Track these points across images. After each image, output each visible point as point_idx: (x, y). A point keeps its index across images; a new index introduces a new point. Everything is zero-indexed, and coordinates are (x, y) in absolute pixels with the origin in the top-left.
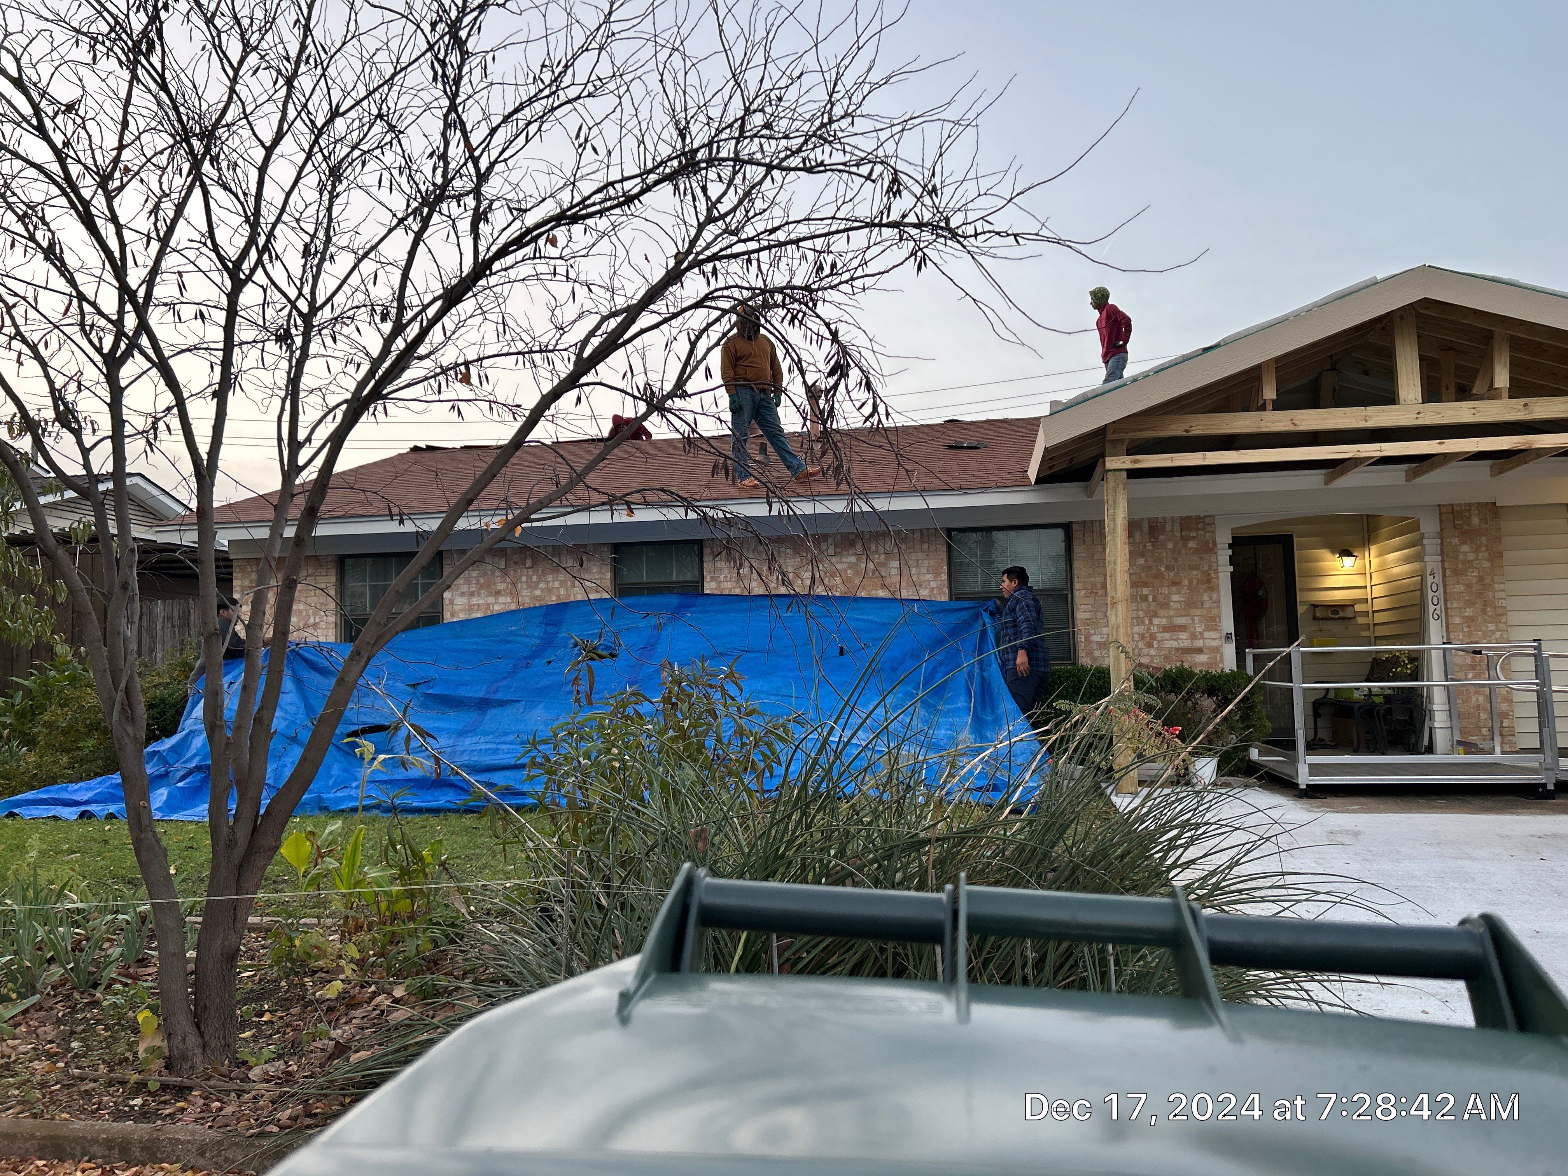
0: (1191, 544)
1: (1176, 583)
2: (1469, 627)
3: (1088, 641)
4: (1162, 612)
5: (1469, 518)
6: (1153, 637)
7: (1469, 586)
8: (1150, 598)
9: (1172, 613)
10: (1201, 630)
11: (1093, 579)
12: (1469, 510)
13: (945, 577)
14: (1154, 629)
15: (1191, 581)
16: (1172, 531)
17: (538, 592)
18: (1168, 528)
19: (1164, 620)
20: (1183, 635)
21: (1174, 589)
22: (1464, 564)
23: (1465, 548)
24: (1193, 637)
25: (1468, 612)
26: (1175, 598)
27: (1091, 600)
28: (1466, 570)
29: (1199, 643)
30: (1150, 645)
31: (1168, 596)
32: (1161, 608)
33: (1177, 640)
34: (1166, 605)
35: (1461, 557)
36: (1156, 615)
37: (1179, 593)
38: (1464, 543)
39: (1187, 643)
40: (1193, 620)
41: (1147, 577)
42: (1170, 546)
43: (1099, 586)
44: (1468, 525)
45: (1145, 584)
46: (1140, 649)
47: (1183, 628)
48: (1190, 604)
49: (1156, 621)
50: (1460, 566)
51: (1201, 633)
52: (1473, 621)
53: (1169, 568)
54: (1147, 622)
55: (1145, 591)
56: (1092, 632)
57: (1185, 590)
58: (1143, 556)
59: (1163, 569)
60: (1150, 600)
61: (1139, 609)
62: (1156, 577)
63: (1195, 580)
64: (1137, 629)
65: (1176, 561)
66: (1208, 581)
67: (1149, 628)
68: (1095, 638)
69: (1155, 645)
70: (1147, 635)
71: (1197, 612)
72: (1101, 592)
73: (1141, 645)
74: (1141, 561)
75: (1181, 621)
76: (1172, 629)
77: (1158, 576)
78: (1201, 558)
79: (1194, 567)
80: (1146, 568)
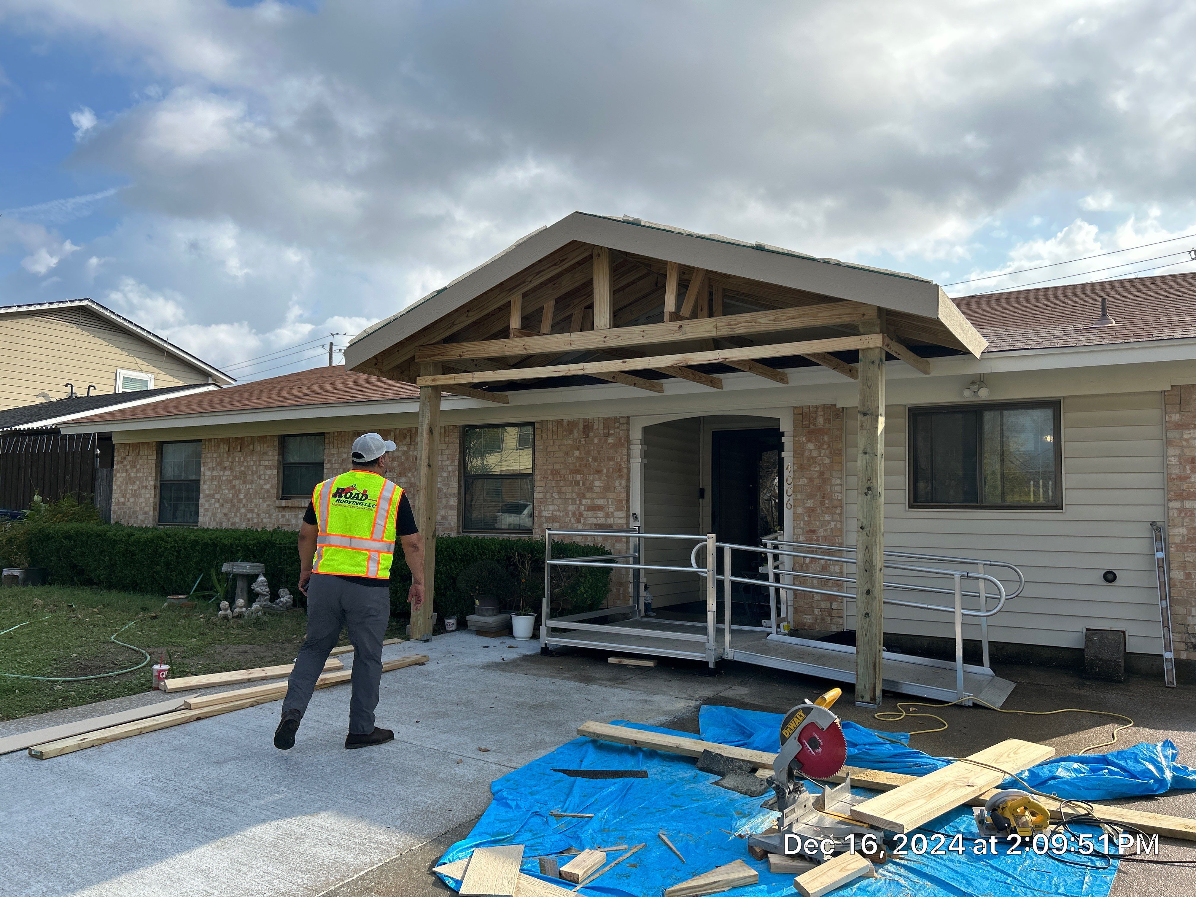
0: (610, 440)
1: (598, 472)
2: (809, 516)
3: (541, 515)
4: (588, 495)
5: (816, 418)
6: (581, 515)
7: (811, 480)
8: (581, 483)
9: (594, 495)
10: (611, 510)
11: (545, 467)
12: (816, 412)
13: (457, 463)
14: (582, 508)
15: (608, 470)
16: (598, 429)
18: (596, 427)
19: (589, 501)
20: (601, 514)
21: (597, 476)
22: (808, 460)
23: (810, 446)
24: (607, 516)
25: (810, 503)
26: (597, 483)
27: (543, 484)
28: (810, 465)
29: (610, 521)
30: (578, 521)
31: (593, 482)
32: (588, 491)
33: (596, 517)
34: (590, 489)
35: (807, 454)
36: (584, 497)
37: (600, 479)
38: (809, 441)
39: (602, 521)
40: (608, 502)
41: (580, 466)
42: (596, 441)
43: (549, 472)
44: (815, 425)
45: (578, 472)
46: (572, 524)
47: (600, 508)
48: (607, 488)
49: (584, 502)
50: (805, 462)
51: (612, 513)
52: (813, 511)
53: (595, 459)
54: (578, 502)
55: (578, 477)
56: (543, 508)
57: (604, 477)
58: (578, 449)
59: (590, 460)
60: (581, 484)
61: (573, 492)
62: (586, 466)
63: (611, 470)
64: (571, 508)
65: (599, 454)
66: (620, 471)
67: (579, 507)
68: (545, 514)
69: (582, 521)
70: (577, 513)
71: (611, 495)
72: (550, 477)
73: (573, 520)
74: (577, 453)
75: (600, 502)
76: (593, 508)
77: (587, 465)
78: (616, 451)
79: (611, 459)
80: (580, 459)
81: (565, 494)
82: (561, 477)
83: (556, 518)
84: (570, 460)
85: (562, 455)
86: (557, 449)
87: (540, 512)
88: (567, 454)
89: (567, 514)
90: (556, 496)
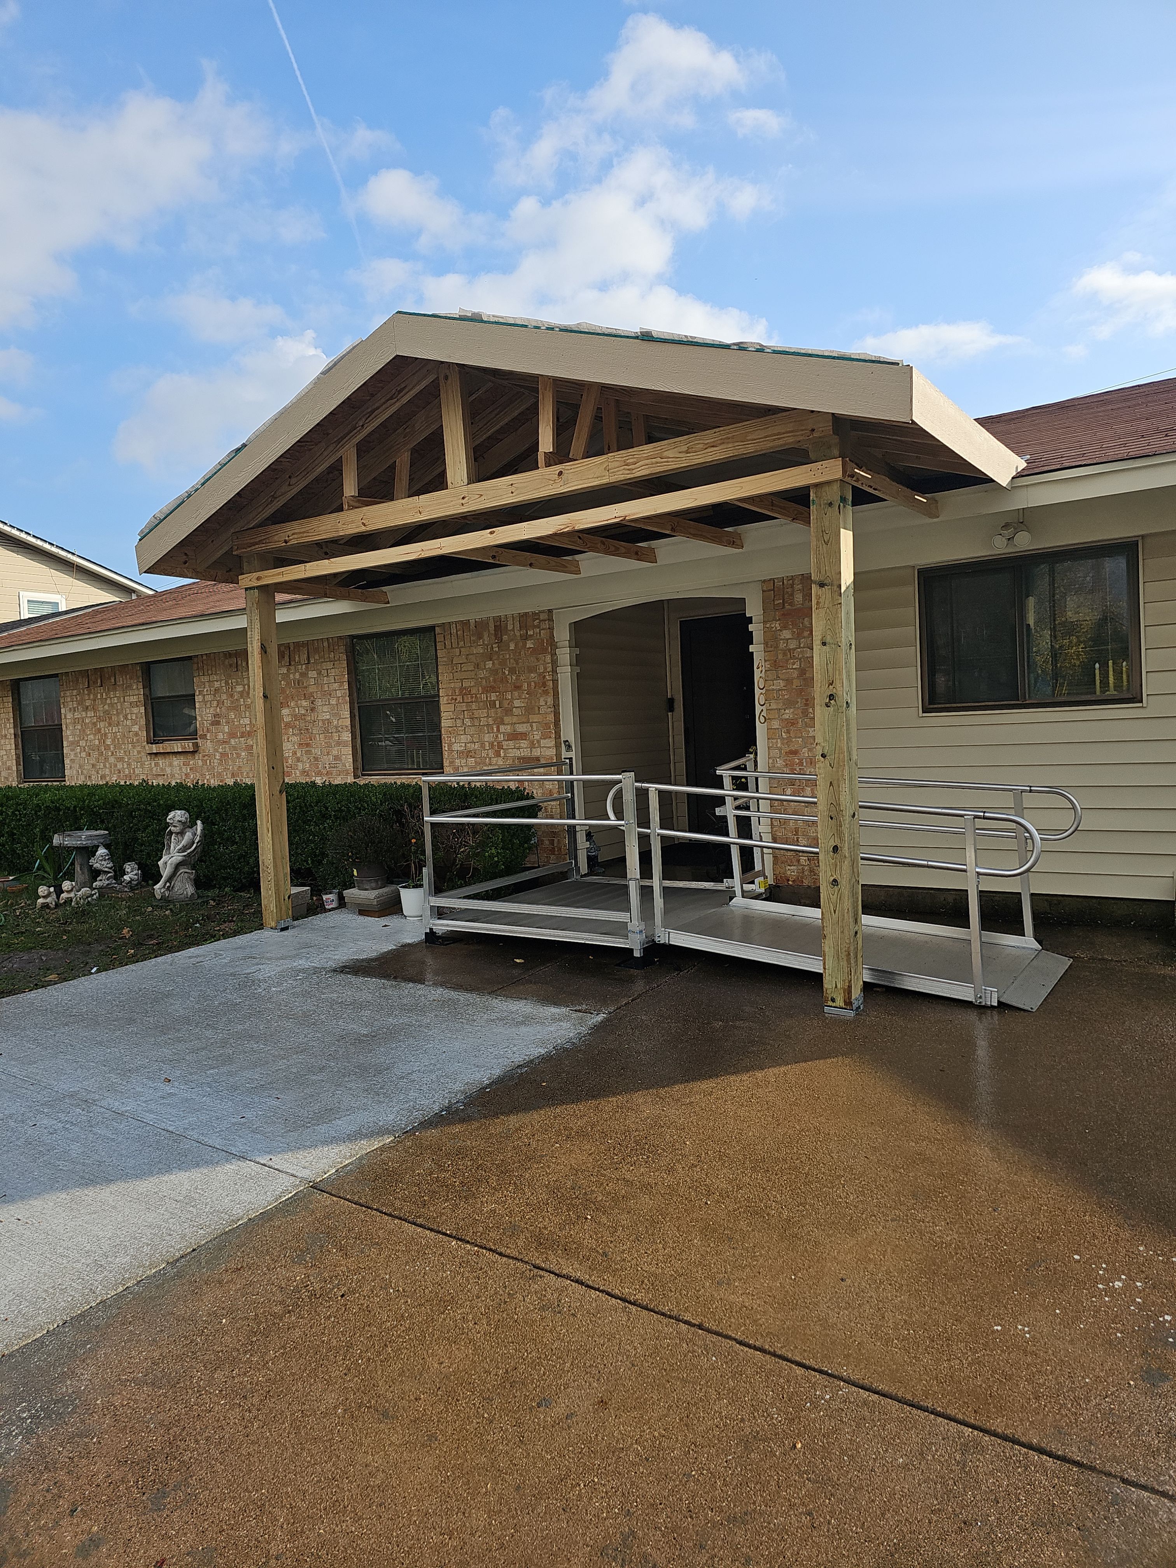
0: (529, 644)
1: (518, 688)
2: (788, 732)
3: (451, 751)
4: (507, 719)
5: (792, 595)
6: (500, 746)
7: (789, 681)
8: (497, 703)
9: (515, 720)
10: (537, 737)
11: (452, 685)
12: (792, 586)
13: (346, 687)
14: (501, 737)
15: (529, 685)
16: (513, 630)
17: (106, 707)
18: (510, 627)
19: (509, 727)
20: (524, 744)
21: (516, 694)
22: (785, 654)
23: (786, 634)
24: (532, 746)
25: (788, 714)
26: (517, 703)
27: (452, 707)
28: (787, 661)
29: (536, 753)
30: (498, 755)
31: (511, 701)
32: (506, 715)
33: (518, 749)
34: (509, 712)
35: (782, 645)
36: (502, 722)
37: (520, 698)
38: (785, 627)
39: (525, 753)
40: (532, 727)
41: (495, 681)
42: (512, 647)
43: (457, 692)
44: (791, 604)
45: (493, 689)
46: (490, 759)
47: (523, 736)
48: (530, 710)
49: (502, 729)
50: (780, 657)
51: (538, 742)
52: (793, 724)
53: (512, 671)
54: (495, 729)
55: (493, 696)
56: (453, 740)
57: (525, 695)
58: (491, 659)
59: (507, 673)
60: (498, 706)
61: (488, 717)
62: (502, 681)
63: (533, 684)
64: (488, 738)
65: (517, 664)
66: (544, 685)
67: (497, 736)
68: (456, 747)
69: (502, 755)
70: (495, 743)
71: (534, 718)
72: (459, 699)
73: (491, 754)
74: (489, 664)
75: (521, 728)
76: (514, 736)
77: (504, 680)
78: (537, 659)
79: (532, 669)
80: (494, 672)
81: (479, 719)
82: (472, 697)
83: (470, 751)
84: (482, 674)
85: (472, 668)
86: (465, 661)
87: (450, 746)
88: (477, 666)
89: (483, 745)
90: (468, 722)
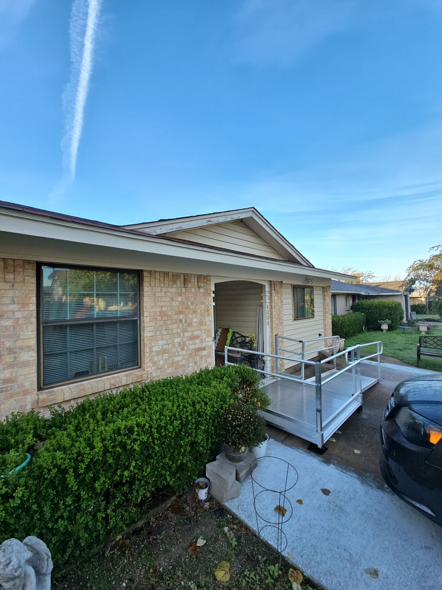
0: (201, 290)
1: (195, 312)
3: (151, 351)
4: (189, 329)
5: (277, 287)
6: (184, 344)
7: (277, 312)
9: (193, 329)
10: (204, 337)
11: (154, 310)
12: (277, 284)
14: (185, 339)
15: (201, 311)
16: (194, 282)
18: (193, 280)
19: (190, 333)
20: (198, 341)
21: (194, 315)
24: (202, 342)
25: (277, 322)
26: (194, 320)
27: (153, 324)
28: (276, 306)
29: (204, 345)
30: (183, 349)
31: (191, 319)
32: (188, 326)
33: (195, 344)
34: (190, 325)
35: (276, 301)
36: (186, 331)
37: (196, 317)
38: (276, 296)
39: (198, 346)
40: (202, 332)
41: (182, 308)
42: (193, 290)
43: (158, 314)
45: (181, 312)
46: (178, 352)
47: (197, 337)
48: (200, 323)
49: (186, 334)
51: (205, 339)
52: (277, 325)
53: (192, 303)
54: (182, 335)
55: (181, 317)
56: (153, 344)
57: (199, 316)
58: (181, 296)
59: (190, 304)
60: (184, 321)
61: (178, 328)
62: (186, 308)
63: (203, 310)
64: (177, 340)
65: (195, 299)
66: (208, 311)
67: (183, 339)
68: (155, 349)
69: (186, 349)
70: (182, 343)
71: (204, 327)
72: (159, 318)
73: (179, 350)
74: (180, 299)
75: (196, 333)
76: (193, 338)
77: (187, 308)
78: (205, 298)
79: (202, 303)
80: (182, 303)
81: (172, 330)
82: (168, 317)
83: (166, 350)
84: (174, 304)
85: (168, 299)
86: (164, 295)
87: (150, 348)
88: (172, 299)
89: (174, 346)
90: (164, 332)
